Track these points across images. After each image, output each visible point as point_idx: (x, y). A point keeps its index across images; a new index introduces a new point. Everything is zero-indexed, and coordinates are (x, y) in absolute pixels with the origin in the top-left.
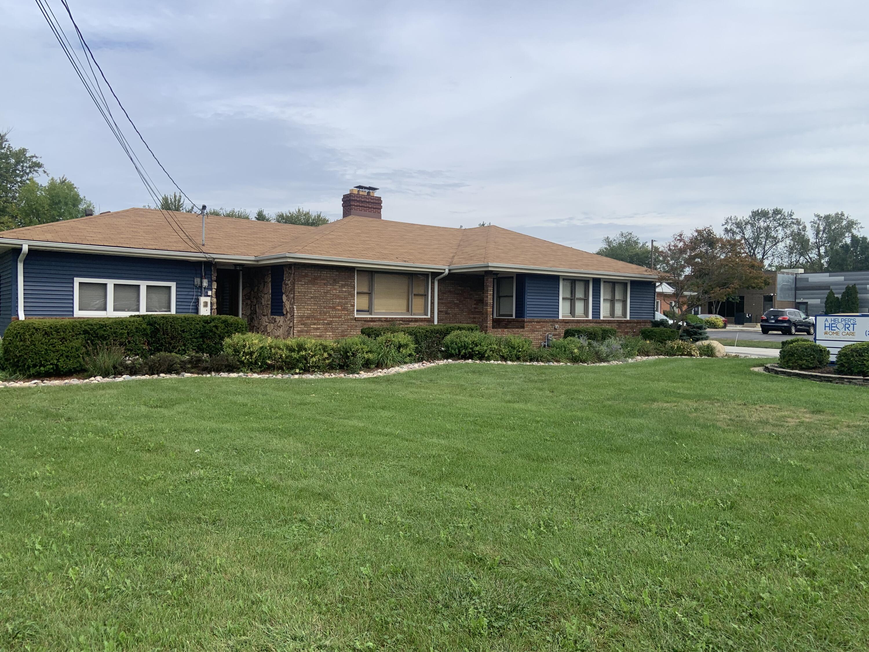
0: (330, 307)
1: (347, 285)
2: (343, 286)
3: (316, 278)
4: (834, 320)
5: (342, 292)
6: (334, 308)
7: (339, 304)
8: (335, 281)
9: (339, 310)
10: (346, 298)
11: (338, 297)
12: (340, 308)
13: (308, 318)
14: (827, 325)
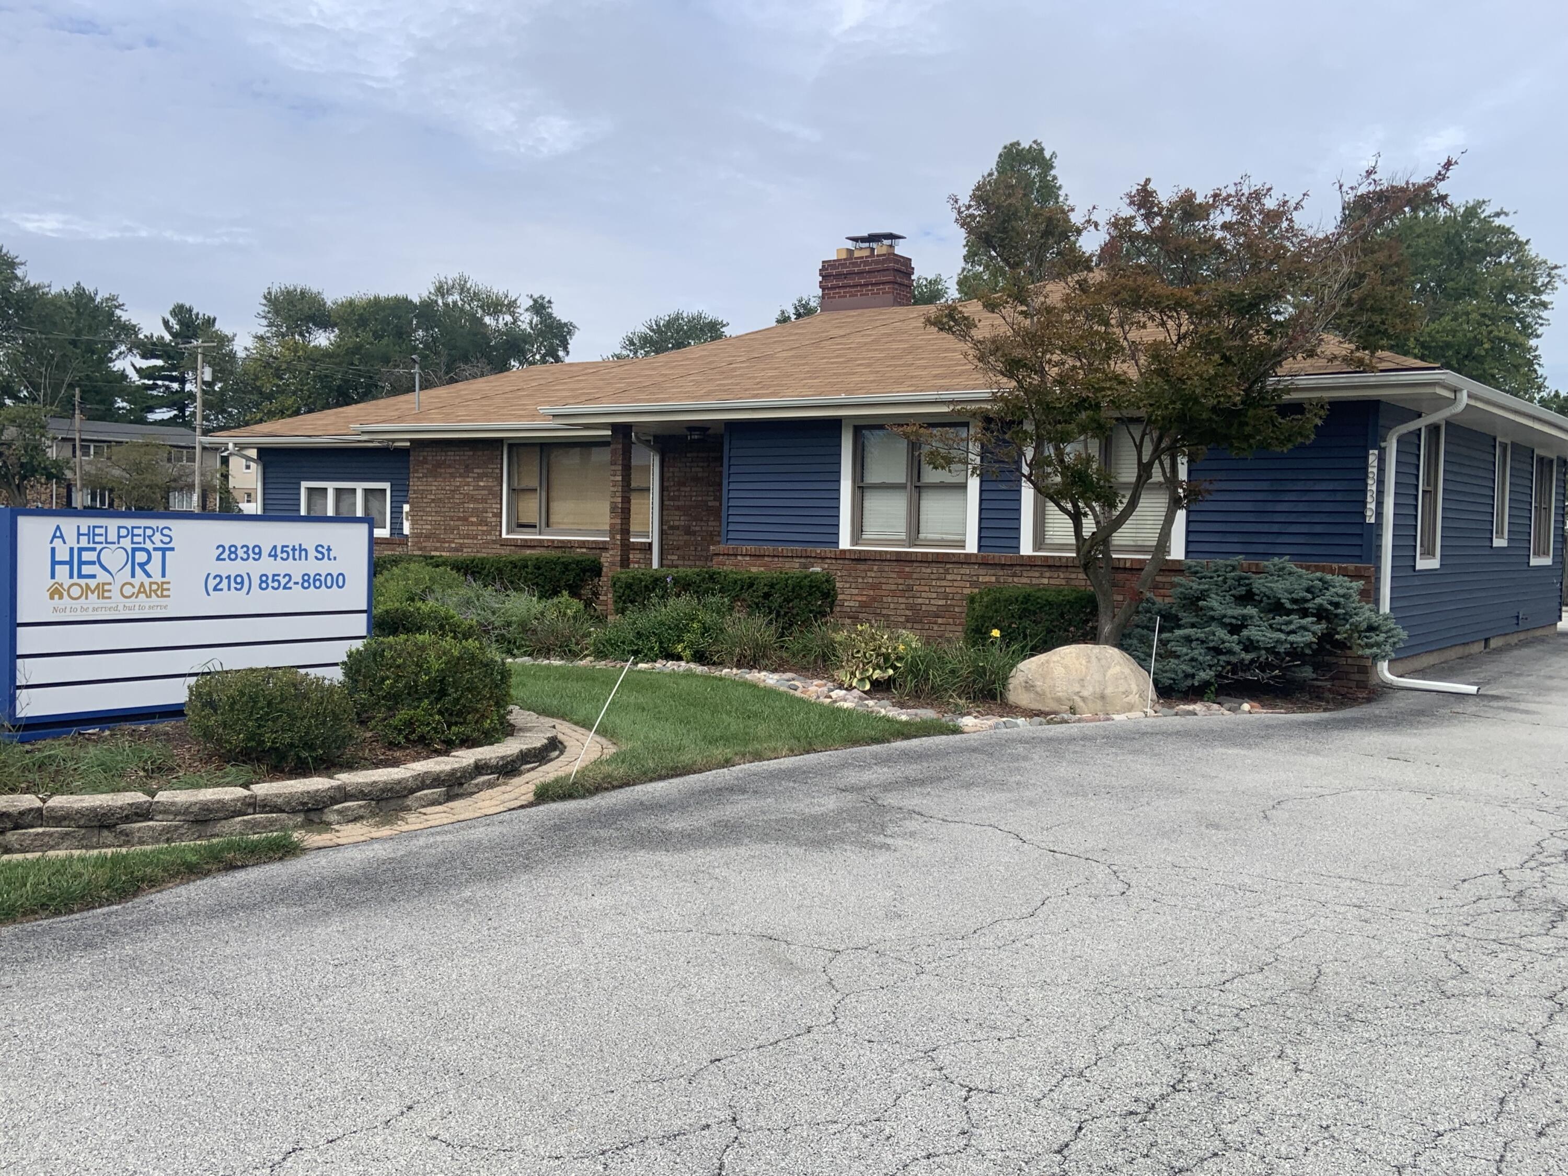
0: (459, 519)
1: (485, 475)
2: (480, 477)
5: (477, 488)
6: (465, 519)
7: (475, 512)
8: (468, 469)
9: (473, 524)
10: (484, 501)
11: (473, 499)
12: (474, 519)
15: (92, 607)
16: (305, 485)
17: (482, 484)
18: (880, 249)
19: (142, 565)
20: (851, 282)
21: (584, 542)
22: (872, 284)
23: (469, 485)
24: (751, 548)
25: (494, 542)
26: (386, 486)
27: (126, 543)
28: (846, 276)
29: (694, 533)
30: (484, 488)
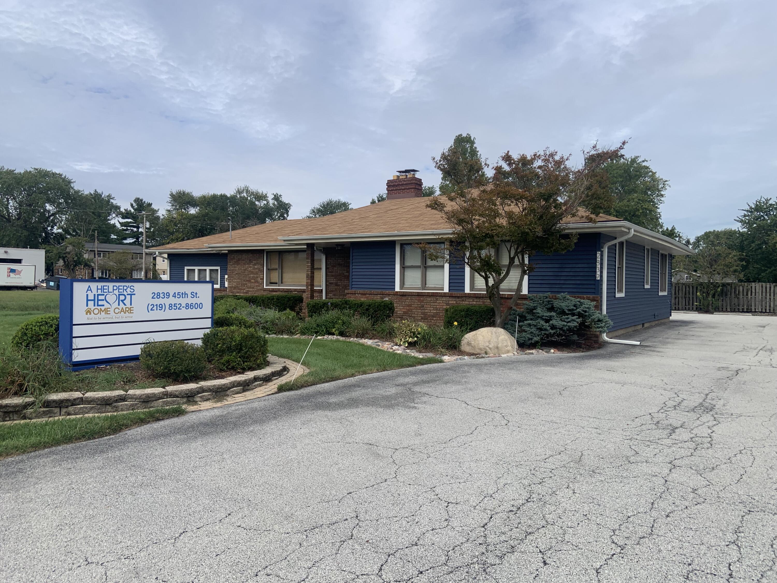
0: (247, 281)
1: (258, 263)
2: (255, 264)
3: (239, 260)
4: (102, 289)
5: (254, 269)
6: (249, 281)
7: (253, 278)
8: (251, 261)
9: (252, 282)
10: (257, 273)
11: (252, 273)
12: (253, 281)
13: (235, 288)
14: (91, 297)
15: (103, 317)
16: (186, 268)
17: (256, 267)
18: (409, 175)
19: (122, 301)
20: (399, 188)
21: (296, 289)
22: (407, 189)
23: (250, 268)
24: (362, 291)
25: (261, 290)
26: (218, 268)
27: (116, 292)
28: (396, 186)
29: (339, 285)
30: (257, 268)
